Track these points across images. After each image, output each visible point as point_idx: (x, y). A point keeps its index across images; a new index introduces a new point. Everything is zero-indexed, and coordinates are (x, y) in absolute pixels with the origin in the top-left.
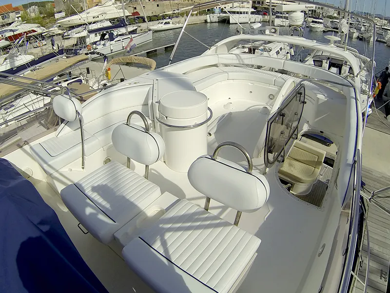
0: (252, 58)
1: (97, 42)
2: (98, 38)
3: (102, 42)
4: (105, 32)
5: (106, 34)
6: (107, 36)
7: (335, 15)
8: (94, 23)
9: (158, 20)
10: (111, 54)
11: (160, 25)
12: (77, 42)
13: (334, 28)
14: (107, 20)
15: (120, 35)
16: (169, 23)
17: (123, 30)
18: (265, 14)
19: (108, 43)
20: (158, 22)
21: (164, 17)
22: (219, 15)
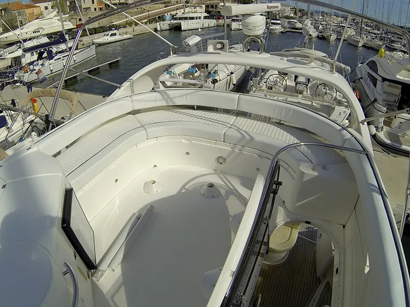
0: (187, 94)
1: (34, 62)
2: (35, 57)
3: (40, 62)
4: (42, 50)
5: (44, 52)
6: (45, 55)
7: (292, 15)
8: (30, 39)
9: (104, 31)
10: (51, 75)
11: (106, 38)
12: (11, 63)
13: (292, 29)
14: (44, 36)
15: (60, 52)
16: (115, 34)
17: (63, 47)
18: (219, 18)
19: (47, 63)
20: (103, 34)
21: (110, 28)
22: (169, 22)
